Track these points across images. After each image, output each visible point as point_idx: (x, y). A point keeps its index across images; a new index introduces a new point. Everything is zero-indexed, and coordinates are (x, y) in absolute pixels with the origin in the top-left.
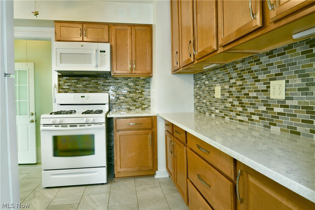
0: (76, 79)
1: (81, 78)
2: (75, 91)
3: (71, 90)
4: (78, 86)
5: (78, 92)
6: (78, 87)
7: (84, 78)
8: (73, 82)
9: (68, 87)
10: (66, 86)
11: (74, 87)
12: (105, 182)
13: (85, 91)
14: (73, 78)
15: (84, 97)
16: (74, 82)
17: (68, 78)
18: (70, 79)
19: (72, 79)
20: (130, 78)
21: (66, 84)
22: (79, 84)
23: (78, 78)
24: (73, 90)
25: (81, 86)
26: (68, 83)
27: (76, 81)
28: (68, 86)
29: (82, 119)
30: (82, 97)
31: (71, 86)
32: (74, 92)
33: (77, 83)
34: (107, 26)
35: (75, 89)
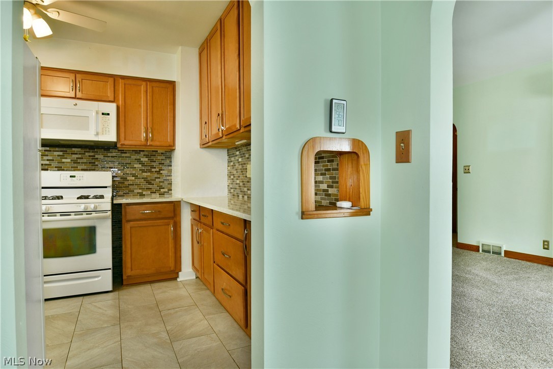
0: (61, 151)
1: (68, 150)
2: (60, 169)
3: (53, 167)
4: (64, 160)
5: (63, 170)
6: (64, 163)
7: (73, 149)
8: (55, 155)
9: (48, 162)
11: (58, 163)
12: (110, 288)
13: (75, 169)
14: (57, 149)
15: (74, 177)
16: (58, 156)
17: (48, 149)
18: (51, 151)
19: (53, 151)
20: (144, 151)
22: (66, 158)
23: (65, 149)
24: (56, 167)
25: (69, 160)
26: (47, 155)
27: (61, 153)
28: (48, 160)
29: (77, 206)
30: (71, 176)
31: (53, 160)
32: (58, 170)
33: (62, 157)
34: (112, 79)
35: (60, 165)
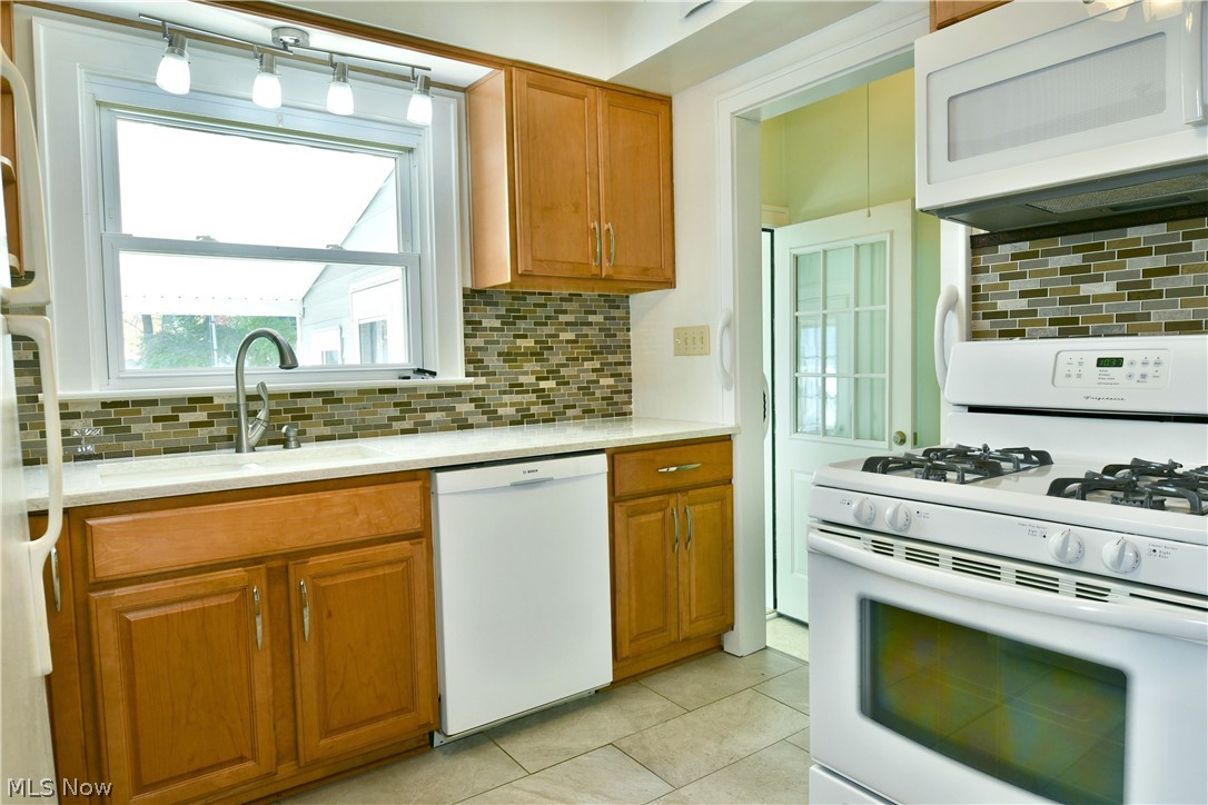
0: (1076, 250)
1: (1108, 239)
2: (1069, 328)
3: (1042, 322)
4: (1087, 289)
5: (1083, 333)
6: (1086, 299)
7: (1132, 233)
8: (1053, 271)
9: (1022, 304)
10: (1012, 296)
11: (1062, 301)
13: (1134, 325)
14: (1060, 243)
15: (1118, 362)
16: (1064, 271)
17: (1025, 246)
18: (1034, 254)
19: (1048, 253)
21: (1015, 286)
22: (1098, 279)
23: (1090, 239)
24: (1053, 322)
25: (1108, 287)
26: (1022, 276)
27: (1075, 260)
28: (1023, 294)
30: (1102, 362)
31: (1043, 293)
32: (1063, 334)
33: (1080, 274)
35: (1067, 311)
